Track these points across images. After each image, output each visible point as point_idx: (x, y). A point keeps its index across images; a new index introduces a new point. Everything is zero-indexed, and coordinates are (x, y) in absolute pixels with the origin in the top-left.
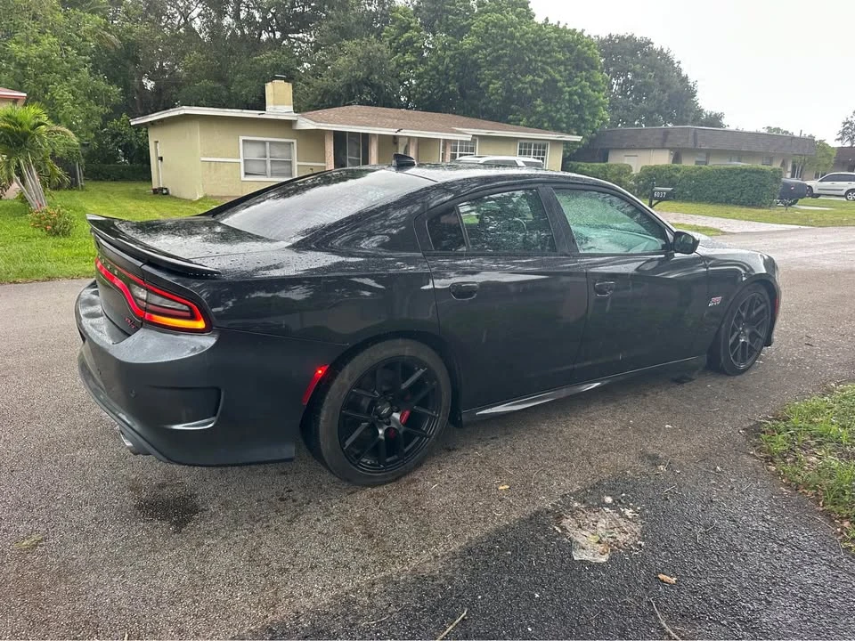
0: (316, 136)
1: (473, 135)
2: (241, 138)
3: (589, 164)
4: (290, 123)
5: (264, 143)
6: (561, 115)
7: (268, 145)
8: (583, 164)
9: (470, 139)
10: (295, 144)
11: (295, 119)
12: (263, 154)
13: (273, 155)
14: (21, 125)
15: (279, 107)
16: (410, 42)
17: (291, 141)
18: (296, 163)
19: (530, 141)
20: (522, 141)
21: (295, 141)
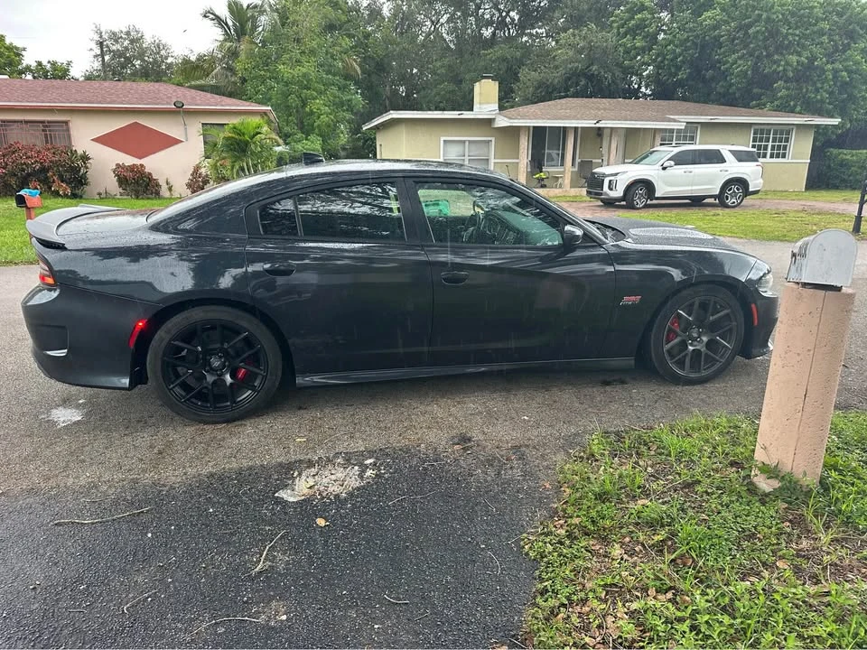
0: (512, 133)
1: (687, 123)
2: (443, 139)
3: (854, 152)
4: (490, 121)
5: (464, 142)
6: (821, 95)
7: (467, 143)
8: (845, 151)
9: (683, 128)
10: (493, 143)
11: (493, 117)
12: (461, 153)
13: (471, 154)
14: (244, 134)
15: (484, 106)
16: (641, 26)
17: (490, 139)
18: (493, 161)
19: (769, 127)
20: (757, 127)
21: (493, 139)
